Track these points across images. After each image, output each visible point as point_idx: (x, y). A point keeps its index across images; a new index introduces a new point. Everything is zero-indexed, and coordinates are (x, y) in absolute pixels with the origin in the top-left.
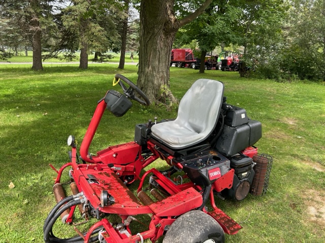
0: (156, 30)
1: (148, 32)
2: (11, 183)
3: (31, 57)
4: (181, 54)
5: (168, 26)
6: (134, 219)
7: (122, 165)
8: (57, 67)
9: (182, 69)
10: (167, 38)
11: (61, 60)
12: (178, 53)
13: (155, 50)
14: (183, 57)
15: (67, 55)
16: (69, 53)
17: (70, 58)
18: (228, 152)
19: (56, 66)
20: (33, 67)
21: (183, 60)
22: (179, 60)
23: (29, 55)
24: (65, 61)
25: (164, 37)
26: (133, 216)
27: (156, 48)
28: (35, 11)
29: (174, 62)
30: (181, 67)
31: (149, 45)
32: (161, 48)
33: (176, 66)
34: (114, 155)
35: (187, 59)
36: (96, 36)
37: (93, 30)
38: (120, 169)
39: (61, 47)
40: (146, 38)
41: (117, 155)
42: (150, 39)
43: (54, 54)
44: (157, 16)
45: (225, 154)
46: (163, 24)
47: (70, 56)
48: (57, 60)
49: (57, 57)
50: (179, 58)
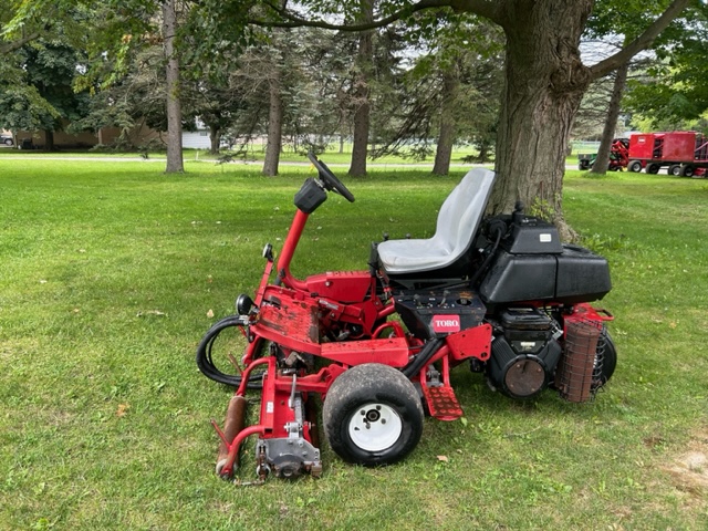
0: (531, 90)
1: (516, 95)
2: (211, 311)
3: (348, 153)
4: (683, 143)
5: (559, 80)
6: (300, 358)
7: (340, 302)
8: (395, 172)
9: (684, 181)
10: (559, 103)
11: (405, 158)
12: (676, 142)
13: (528, 129)
14: (690, 150)
15: (417, 148)
16: (420, 146)
17: (423, 153)
18: (490, 295)
19: (392, 170)
20: (350, 171)
21: (687, 158)
22: (677, 159)
23: (345, 150)
24: (412, 161)
25: (550, 103)
26: (299, 353)
27: (531, 126)
28: (363, 70)
29: (665, 164)
30: (684, 175)
31: (517, 120)
32: (542, 125)
33: (671, 173)
34: (327, 284)
35: (698, 155)
36: (464, 109)
37: (461, 97)
38: (335, 307)
39: (405, 133)
40: (512, 105)
41: (331, 283)
42: (518, 107)
43: (391, 147)
44: (532, 62)
45: (485, 298)
46: (548, 77)
47: (422, 150)
48: (398, 159)
49: (397, 154)
50: (677, 153)
